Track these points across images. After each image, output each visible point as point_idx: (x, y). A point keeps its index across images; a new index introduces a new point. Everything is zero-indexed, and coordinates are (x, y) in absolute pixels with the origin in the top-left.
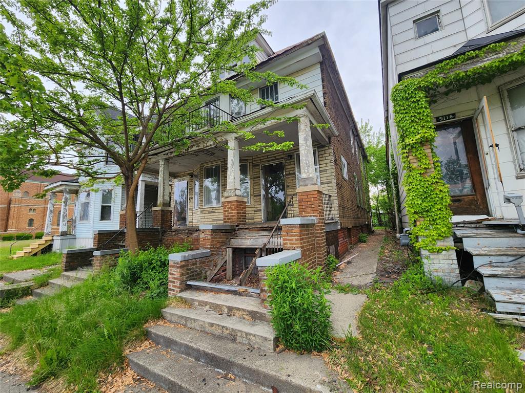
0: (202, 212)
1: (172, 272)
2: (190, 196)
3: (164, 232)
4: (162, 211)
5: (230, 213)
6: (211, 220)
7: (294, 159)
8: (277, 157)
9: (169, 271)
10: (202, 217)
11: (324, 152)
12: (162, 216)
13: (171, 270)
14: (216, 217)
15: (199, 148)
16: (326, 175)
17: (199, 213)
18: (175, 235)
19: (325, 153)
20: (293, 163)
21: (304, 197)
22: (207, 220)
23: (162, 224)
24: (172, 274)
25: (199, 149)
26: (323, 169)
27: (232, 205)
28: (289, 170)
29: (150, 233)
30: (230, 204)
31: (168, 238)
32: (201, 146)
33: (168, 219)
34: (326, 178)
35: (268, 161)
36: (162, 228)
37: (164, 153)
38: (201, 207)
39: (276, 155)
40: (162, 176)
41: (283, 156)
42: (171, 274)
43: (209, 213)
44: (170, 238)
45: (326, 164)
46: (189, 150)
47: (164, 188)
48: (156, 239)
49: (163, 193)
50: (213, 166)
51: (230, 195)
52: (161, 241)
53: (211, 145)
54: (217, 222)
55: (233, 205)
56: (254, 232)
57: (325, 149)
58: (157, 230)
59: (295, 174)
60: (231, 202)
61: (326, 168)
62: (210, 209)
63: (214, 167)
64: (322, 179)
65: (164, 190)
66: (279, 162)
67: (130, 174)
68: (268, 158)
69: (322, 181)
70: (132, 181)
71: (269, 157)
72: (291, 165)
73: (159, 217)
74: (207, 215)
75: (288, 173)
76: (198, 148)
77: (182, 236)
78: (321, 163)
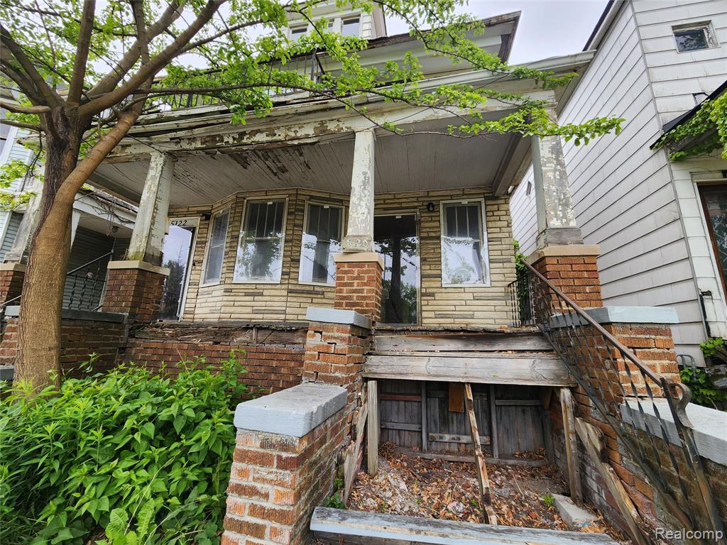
0: (226, 291)
1: (248, 482)
2: (197, 258)
3: (137, 327)
4: (141, 271)
5: (355, 291)
6: (249, 310)
7: (439, 211)
8: (404, 205)
9: (234, 479)
10: (227, 303)
11: (496, 207)
12: (139, 285)
13: (243, 473)
14: (264, 304)
15: (274, 138)
16: (500, 247)
17: (221, 292)
18: (173, 337)
19: (498, 210)
20: (436, 219)
21: (562, 268)
22: (239, 309)
23: (135, 305)
24: (253, 492)
25: (271, 142)
26: (495, 235)
27: (363, 272)
28: (428, 230)
29: (95, 325)
30: (356, 270)
31: (145, 344)
32: (281, 135)
33: (150, 296)
34: (499, 253)
35: (385, 209)
36: (132, 315)
37: (172, 135)
38: (227, 281)
39: (403, 200)
40: (154, 189)
41: (416, 204)
42: (241, 490)
43: (247, 295)
44: (154, 343)
45: (500, 228)
46: (245, 141)
47: (153, 218)
48: (110, 345)
49: (151, 229)
50: (269, 200)
51: (358, 247)
52: (123, 349)
53: (307, 137)
54: (266, 316)
55: (366, 272)
56: (424, 340)
57: (499, 202)
58: (117, 321)
59: (439, 238)
60: (360, 264)
61: (500, 235)
62: (250, 287)
63: (271, 203)
64: (492, 253)
65: (153, 224)
66: (407, 213)
67: (71, 137)
68: (385, 203)
69: (491, 257)
70: (75, 160)
71: (387, 201)
72: (432, 221)
73: (131, 286)
74: (238, 298)
75: (425, 235)
76: (269, 139)
77: (196, 341)
78: (490, 224)
